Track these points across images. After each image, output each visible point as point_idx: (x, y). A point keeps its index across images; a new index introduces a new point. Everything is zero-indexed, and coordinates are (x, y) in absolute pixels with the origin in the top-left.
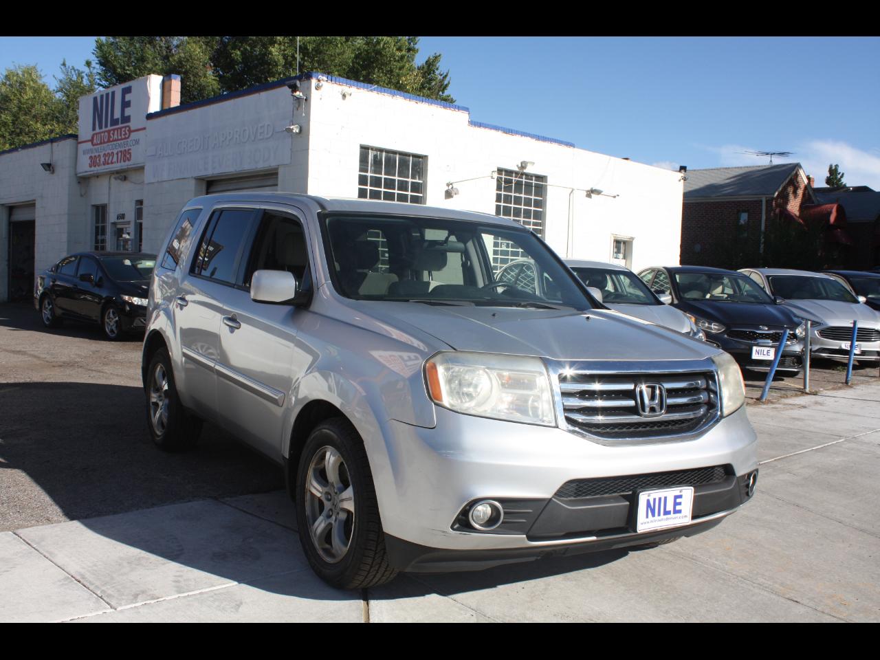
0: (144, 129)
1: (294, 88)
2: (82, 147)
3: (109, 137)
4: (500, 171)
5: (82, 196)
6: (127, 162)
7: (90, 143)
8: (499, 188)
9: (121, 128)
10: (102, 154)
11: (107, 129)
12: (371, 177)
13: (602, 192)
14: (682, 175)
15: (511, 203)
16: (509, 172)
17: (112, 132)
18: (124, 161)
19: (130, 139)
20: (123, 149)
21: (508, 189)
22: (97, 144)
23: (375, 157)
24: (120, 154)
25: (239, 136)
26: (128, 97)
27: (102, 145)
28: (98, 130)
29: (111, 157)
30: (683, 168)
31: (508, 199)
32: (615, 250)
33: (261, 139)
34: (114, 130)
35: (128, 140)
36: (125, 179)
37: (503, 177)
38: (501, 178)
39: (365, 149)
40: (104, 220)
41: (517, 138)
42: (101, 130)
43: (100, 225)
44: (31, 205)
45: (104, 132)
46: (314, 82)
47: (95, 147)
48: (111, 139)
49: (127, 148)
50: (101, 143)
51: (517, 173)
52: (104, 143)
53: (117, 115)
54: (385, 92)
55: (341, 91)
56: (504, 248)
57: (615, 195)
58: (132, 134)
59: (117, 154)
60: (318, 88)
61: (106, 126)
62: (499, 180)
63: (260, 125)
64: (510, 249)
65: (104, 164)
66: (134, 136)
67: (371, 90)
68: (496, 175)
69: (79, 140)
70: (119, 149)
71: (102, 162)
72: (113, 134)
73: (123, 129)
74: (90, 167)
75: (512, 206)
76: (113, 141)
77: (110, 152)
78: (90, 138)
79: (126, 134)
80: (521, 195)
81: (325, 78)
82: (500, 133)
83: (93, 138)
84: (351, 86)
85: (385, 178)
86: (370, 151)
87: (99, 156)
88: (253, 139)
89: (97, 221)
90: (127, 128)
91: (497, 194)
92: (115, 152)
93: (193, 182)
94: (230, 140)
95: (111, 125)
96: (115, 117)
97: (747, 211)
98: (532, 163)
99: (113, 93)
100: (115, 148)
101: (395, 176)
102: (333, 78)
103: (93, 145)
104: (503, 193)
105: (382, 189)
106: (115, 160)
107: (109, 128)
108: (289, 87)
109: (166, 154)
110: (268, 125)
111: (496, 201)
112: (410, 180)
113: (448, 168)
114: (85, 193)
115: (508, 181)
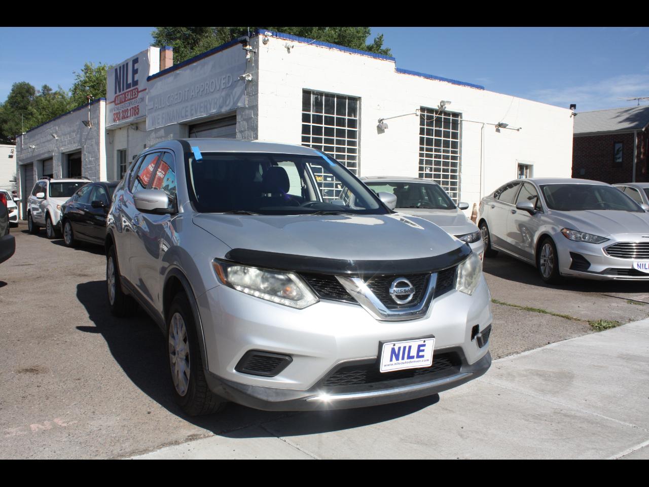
0: (145, 89)
1: (245, 43)
2: (108, 107)
3: (125, 97)
4: (423, 109)
5: (110, 143)
6: (137, 116)
7: (114, 103)
8: (422, 123)
9: (132, 90)
10: (121, 111)
11: (122, 92)
12: (313, 115)
13: (508, 125)
14: (573, 111)
15: (432, 136)
16: (430, 111)
17: (127, 94)
18: (135, 115)
19: (138, 97)
20: (133, 106)
21: (430, 124)
22: (118, 104)
23: (316, 99)
24: (132, 110)
25: (209, 87)
27: (121, 104)
28: (118, 93)
29: (127, 113)
30: (573, 106)
31: (429, 132)
32: (519, 172)
33: (224, 89)
34: (128, 92)
35: (137, 99)
36: (137, 128)
37: (426, 114)
38: (424, 115)
39: (307, 93)
40: (125, 162)
41: (437, 82)
42: (120, 93)
43: (123, 165)
44: (78, 152)
45: (122, 94)
46: (261, 37)
47: (118, 106)
48: (127, 99)
49: (136, 105)
50: (120, 103)
51: (437, 112)
52: (122, 102)
53: (130, 81)
54: (322, 45)
55: (285, 44)
56: (428, 172)
57: (518, 127)
59: (130, 110)
60: (265, 42)
61: (123, 90)
62: (422, 117)
63: (223, 77)
64: (433, 173)
65: (122, 119)
66: (140, 95)
67: (311, 44)
68: (419, 113)
69: (107, 102)
70: (132, 107)
71: (121, 118)
72: (128, 95)
73: (134, 91)
74: (114, 121)
75: (434, 137)
76: (128, 100)
77: (126, 109)
78: (113, 100)
79: (135, 94)
80: (441, 129)
81: (270, 34)
82: (422, 79)
83: (115, 99)
84: (293, 40)
85: (325, 116)
86: (312, 95)
87: (119, 112)
88: (218, 88)
89: (121, 163)
90: (136, 90)
91: (421, 128)
92: (129, 108)
93: (178, 126)
94: (202, 91)
95: (126, 89)
96: (129, 82)
97: (622, 142)
98: (449, 102)
99: (127, 64)
100: (129, 106)
101: (334, 114)
102: (278, 34)
103: (116, 105)
104: (425, 127)
105: (323, 126)
106: (129, 114)
107: (125, 91)
108: (242, 43)
109: (160, 107)
110: (229, 77)
111: (420, 134)
112: (347, 117)
113: (379, 107)
114: (113, 141)
115: (430, 118)
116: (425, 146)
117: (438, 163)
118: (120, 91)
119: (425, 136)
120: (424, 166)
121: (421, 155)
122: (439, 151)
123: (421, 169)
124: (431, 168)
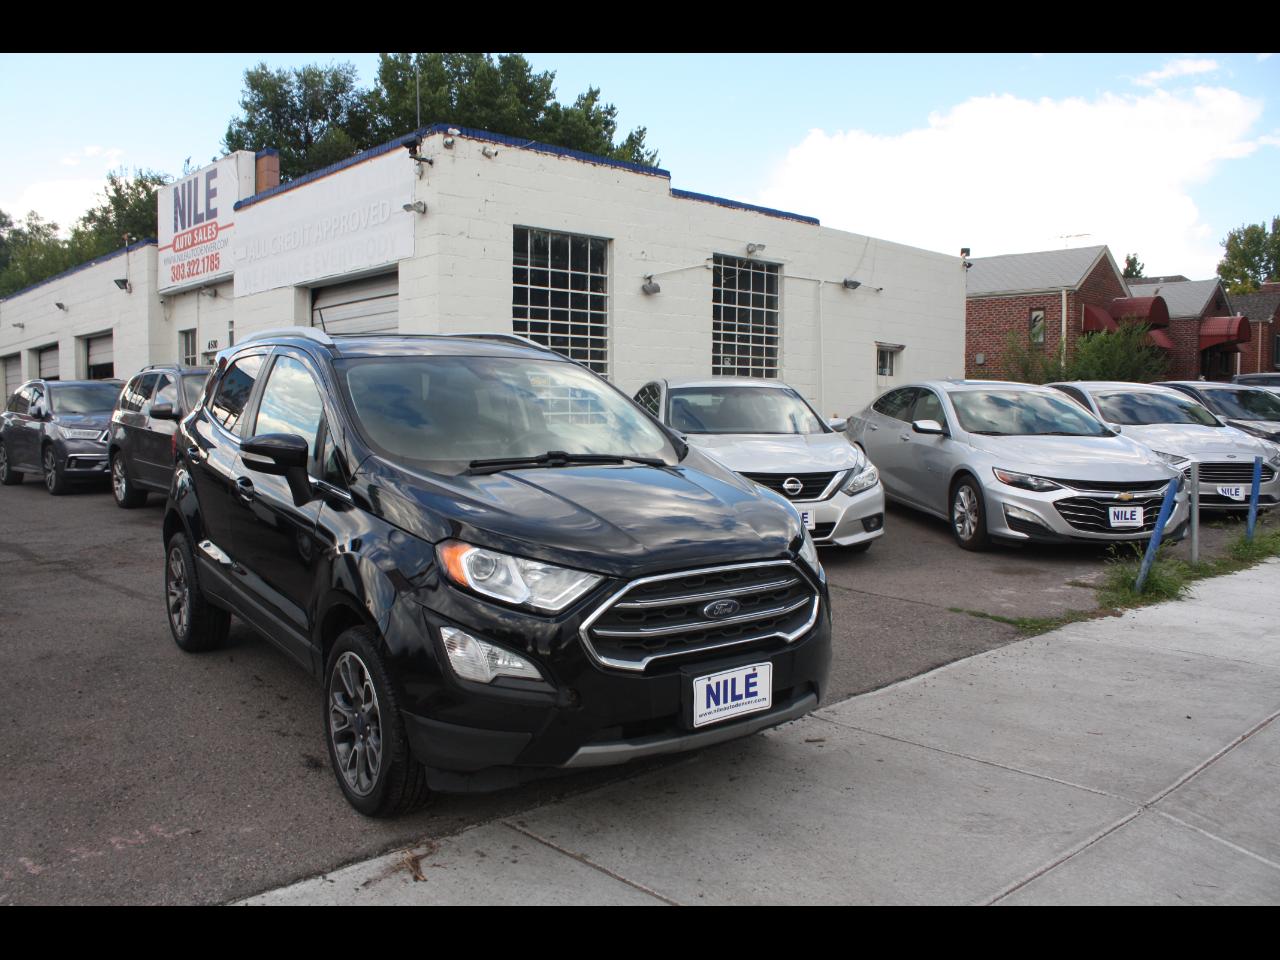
0: (232, 225)
1: (413, 147)
2: (163, 255)
3: (194, 238)
4: (717, 258)
5: (166, 319)
6: (215, 272)
7: (171, 249)
8: (716, 282)
9: (206, 226)
10: (186, 262)
11: (190, 229)
12: (531, 271)
13: (860, 284)
14: (965, 260)
15: (734, 303)
16: (730, 260)
17: (196, 232)
18: (212, 270)
19: (219, 238)
20: (209, 254)
21: (730, 283)
22: (181, 250)
23: (537, 243)
24: (206, 260)
25: (348, 222)
26: (213, 184)
27: (185, 250)
28: (180, 231)
29: (196, 266)
30: (965, 252)
31: (729, 298)
32: (880, 364)
33: (376, 225)
34: (198, 229)
35: (216, 241)
36: (215, 295)
37: (722, 266)
38: (719, 268)
39: (520, 234)
40: (194, 352)
41: (740, 212)
42: (184, 231)
43: (191, 356)
44: (107, 335)
45: (187, 233)
46: (442, 137)
47: (179, 253)
48: (196, 242)
49: (214, 253)
50: (185, 248)
51: (741, 262)
52: (189, 247)
54: (546, 150)
55: (482, 149)
56: (728, 365)
57: (877, 287)
58: (221, 233)
59: (203, 261)
60: (449, 146)
61: (189, 225)
62: (716, 271)
63: (372, 206)
64: (736, 366)
65: (188, 276)
66: (222, 235)
67: (527, 148)
68: (711, 265)
69: (160, 246)
70: (205, 255)
71: (186, 274)
72: (198, 234)
73: (209, 227)
74: (173, 281)
75: (737, 306)
76: (198, 244)
77: (194, 259)
78: (171, 242)
79: (213, 233)
80: (748, 292)
81: (458, 132)
82: (715, 206)
83: (175, 242)
84: (496, 142)
85: (552, 273)
86: (529, 235)
87: (183, 264)
88: (364, 225)
89: (187, 353)
90: (214, 226)
91: (714, 291)
92: (201, 258)
93: (292, 292)
94: (335, 230)
95: (195, 224)
96: (199, 212)
97: (1043, 309)
98: (762, 247)
99: (196, 180)
100: (200, 253)
101: (567, 269)
102: (471, 132)
103: (176, 251)
104: (722, 289)
105: (549, 288)
106: (201, 268)
107: (193, 227)
108: (407, 147)
109: (258, 257)
110: (383, 205)
111: (714, 301)
112: (589, 274)
113: (644, 256)
114: (170, 316)
115: (729, 273)
116: (722, 322)
117: (744, 350)
118: (183, 228)
119: (722, 304)
120: (722, 355)
121: (716, 337)
122: (745, 329)
123: (716, 360)
124: (733, 359)
